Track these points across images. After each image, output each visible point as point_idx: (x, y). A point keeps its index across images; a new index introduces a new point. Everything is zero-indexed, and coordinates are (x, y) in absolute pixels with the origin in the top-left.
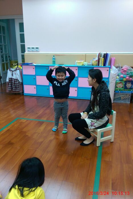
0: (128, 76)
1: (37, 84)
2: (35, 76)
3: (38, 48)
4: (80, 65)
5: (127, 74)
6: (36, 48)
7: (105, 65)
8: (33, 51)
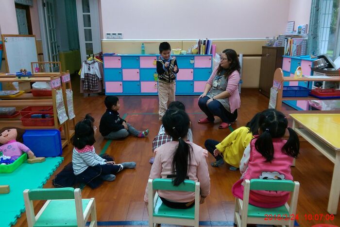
1: (124, 80)
2: (121, 69)
3: (121, 34)
4: (178, 54)
6: (119, 34)
7: (206, 53)
8: (114, 38)
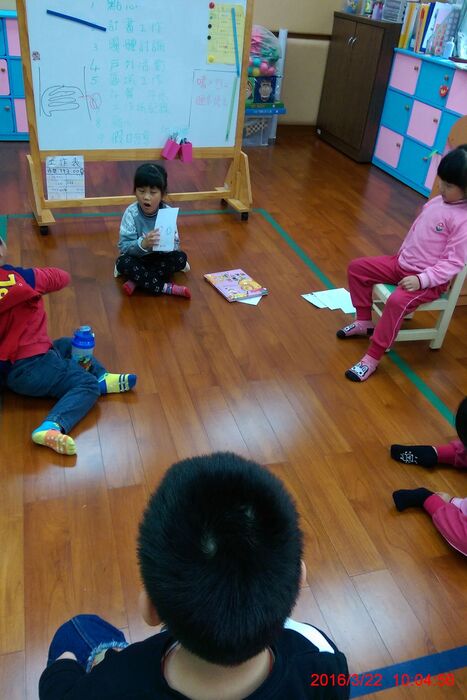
0: (266, 59)
5: (264, 56)
